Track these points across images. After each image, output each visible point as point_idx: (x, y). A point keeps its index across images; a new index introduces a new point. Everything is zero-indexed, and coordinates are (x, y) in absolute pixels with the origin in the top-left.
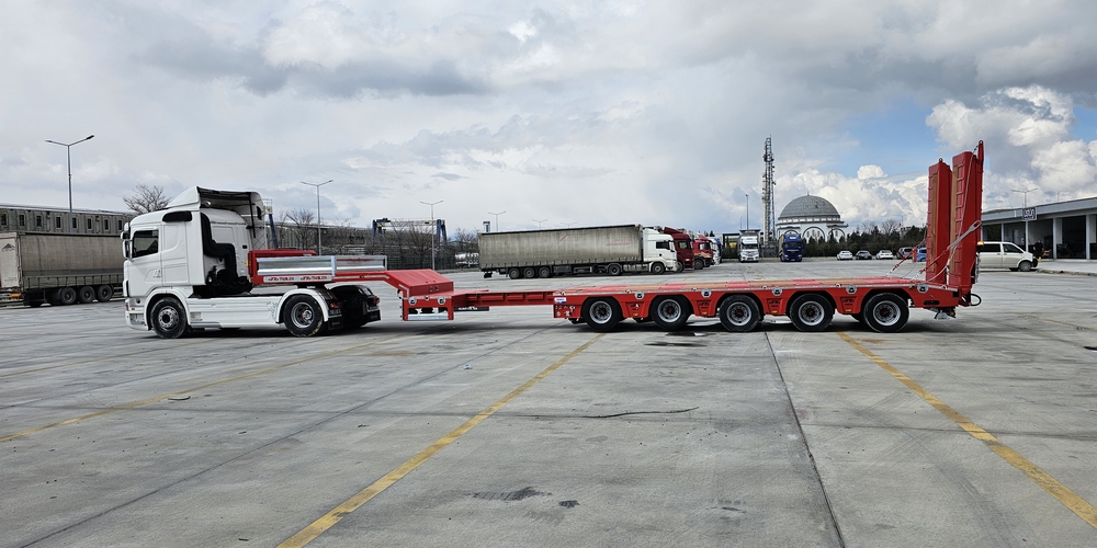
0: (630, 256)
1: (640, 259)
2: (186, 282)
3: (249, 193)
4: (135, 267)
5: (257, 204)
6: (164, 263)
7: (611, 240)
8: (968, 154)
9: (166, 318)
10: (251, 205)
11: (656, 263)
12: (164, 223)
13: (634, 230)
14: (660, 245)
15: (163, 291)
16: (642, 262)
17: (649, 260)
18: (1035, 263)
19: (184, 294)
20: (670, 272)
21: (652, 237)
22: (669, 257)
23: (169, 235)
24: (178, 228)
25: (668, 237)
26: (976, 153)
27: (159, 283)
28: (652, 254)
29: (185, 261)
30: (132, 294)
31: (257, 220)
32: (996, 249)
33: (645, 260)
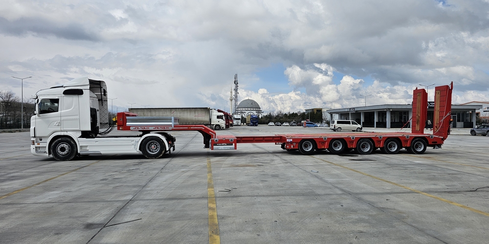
0: (205, 122)
1: (209, 123)
2: (78, 129)
3: (100, 81)
4: (40, 120)
5: (104, 88)
6: (62, 118)
7: (196, 114)
8: (447, 86)
9: (63, 149)
10: (101, 88)
11: (217, 125)
12: (64, 95)
13: (207, 110)
14: (218, 117)
15: (62, 134)
16: (210, 124)
17: (214, 123)
18: (361, 129)
19: (76, 136)
20: (223, 129)
21: (215, 114)
22: (222, 123)
23: (66, 102)
24: (74, 99)
25: (222, 114)
26: (450, 86)
27: (59, 129)
28: (215, 121)
29: (78, 117)
30: (37, 135)
31: (103, 97)
32: (349, 123)
33: (212, 124)
